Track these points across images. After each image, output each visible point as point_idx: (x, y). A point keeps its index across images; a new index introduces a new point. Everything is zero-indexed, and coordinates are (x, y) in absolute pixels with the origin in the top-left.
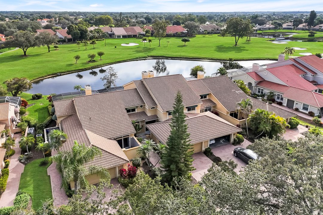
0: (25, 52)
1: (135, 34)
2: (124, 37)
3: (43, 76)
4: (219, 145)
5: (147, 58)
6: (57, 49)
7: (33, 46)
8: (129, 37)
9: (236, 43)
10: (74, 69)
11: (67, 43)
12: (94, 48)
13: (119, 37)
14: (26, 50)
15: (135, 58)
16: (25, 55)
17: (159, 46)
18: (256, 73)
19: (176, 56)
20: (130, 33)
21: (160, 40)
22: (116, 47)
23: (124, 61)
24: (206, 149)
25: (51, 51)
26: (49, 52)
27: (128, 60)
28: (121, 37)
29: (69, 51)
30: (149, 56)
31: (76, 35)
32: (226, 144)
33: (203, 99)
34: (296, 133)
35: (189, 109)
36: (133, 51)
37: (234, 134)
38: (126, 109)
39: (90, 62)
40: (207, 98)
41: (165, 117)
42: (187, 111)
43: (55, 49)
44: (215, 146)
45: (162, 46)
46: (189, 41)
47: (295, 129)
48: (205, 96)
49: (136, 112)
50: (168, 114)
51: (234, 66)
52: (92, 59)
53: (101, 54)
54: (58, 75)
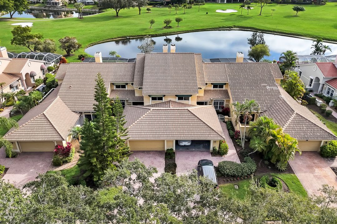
0: (117, 13)
3: (113, 37)
4: (193, 149)
5: (232, 29)
6: (149, 11)
7: (124, 7)
11: (165, 6)
12: (184, 13)
14: (119, 11)
15: (217, 27)
16: (117, 16)
17: (260, 15)
18: (334, 65)
19: (269, 29)
21: (262, 8)
22: (207, 13)
23: (202, 29)
24: (168, 150)
25: (142, 13)
26: (140, 14)
27: (208, 29)
28: (225, 2)
30: (235, 27)
32: (205, 150)
33: (218, 89)
34: (325, 164)
35: (180, 98)
36: (222, 19)
37: (215, 142)
38: (113, 84)
39: (165, 27)
40: (224, 89)
41: (148, 102)
42: (176, 99)
43: (148, 11)
44: (188, 149)
45: (263, 15)
46: (304, 10)
47: (329, 159)
48: (221, 86)
49: (126, 89)
50: (151, 98)
51: (321, 51)
52: (168, 25)
53: (178, 20)
54: (127, 39)
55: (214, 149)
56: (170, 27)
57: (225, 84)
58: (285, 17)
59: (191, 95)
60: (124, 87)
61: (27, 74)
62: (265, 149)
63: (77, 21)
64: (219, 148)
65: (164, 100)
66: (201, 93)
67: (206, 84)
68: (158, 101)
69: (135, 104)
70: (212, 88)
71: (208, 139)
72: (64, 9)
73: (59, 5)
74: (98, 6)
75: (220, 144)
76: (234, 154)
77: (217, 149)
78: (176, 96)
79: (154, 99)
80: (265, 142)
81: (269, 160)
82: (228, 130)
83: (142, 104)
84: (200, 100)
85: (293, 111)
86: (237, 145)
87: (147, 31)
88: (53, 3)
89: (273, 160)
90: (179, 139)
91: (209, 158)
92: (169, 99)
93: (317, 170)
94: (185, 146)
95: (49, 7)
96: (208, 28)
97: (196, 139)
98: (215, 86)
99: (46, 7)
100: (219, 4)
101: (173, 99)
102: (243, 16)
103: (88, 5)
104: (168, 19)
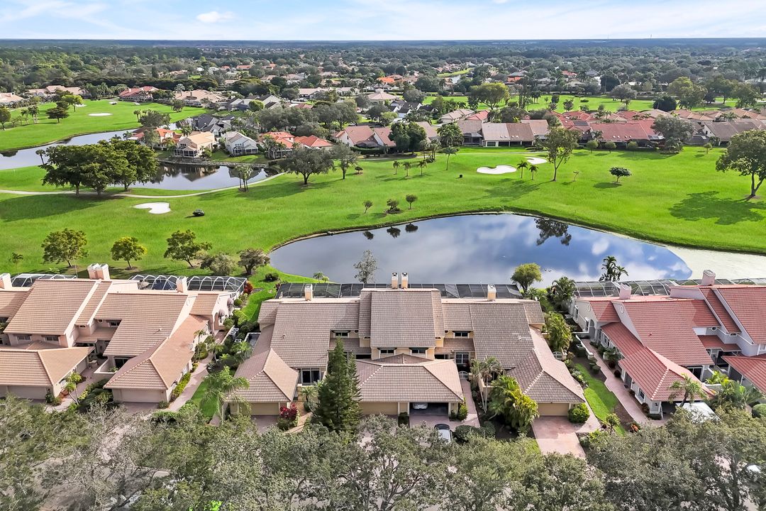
0: (306, 179)
1: (527, 139)
2: (503, 144)
3: (307, 233)
4: (431, 414)
6: (360, 171)
7: (317, 171)
8: (514, 144)
9: (754, 190)
10: (357, 225)
12: (421, 176)
13: (492, 144)
14: (308, 176)
15: (476, 209)
16: (304, 185)
17: (554, 180)
20: (517, 138)
21: (556, 168)
22: (461, 177)
24: (401, 413)
25: (347, 175)
26: (344, 178)
27: (460, 213)
28: (498, 145)
29: (377, 178)
30: (507, 208)
31: (402, 144)
32: (442, 414)
33: (461, 337)
34: (571, 430)
35: (415, 351)
36: (487, 191)
37: (453, 404)
38: (333, 331)
39: (389, 212)
40: (468, 337)
41: (376, 355)
42: (410, 353)
43: (357, 171)
44: (423, 413)
45: (558, 180)
46: (628, 175)
47: (578, 424)
48: (465, 334)
49: (348, 337)
50: (380, 351)
51: (614, 274)
52: (394, 208)
53: (411, 199)
54: (329, 234)
55: (452, 413)
56: (398, 211)
57: (470, 332)
58: (597, 186)
59: (427, 348)
60: (346, 334)
62: (503, 412)
63: (241, 196)
64: (458, 411)
65: (395, 353)
66: (441, 344)
67: (446, 332)
68: (388, 355)
69: (359, 357)
70: (454, 336)
71: (446, 401)
72: (206, 163)
73: (197, 156)
74: (267, 158)
75: (459, 407)
76: (475, 419)
77: (456, 412)
78: (410, 348)
79: (383, 352)
80: (503, 404)
81: (510, 424)
82: (472, 390)
83: (368, 357)
84: (439, 353)
85: (541, 369)
86: (479, 409)
87: (360, 220)
88: (186, 152)
89: (513, 425)
90: (414, 400)
91: (448, 422)
92: (401, 352)
93: (560, 435)
94: (420, 409)
95: (179, 159)
96: (461, 211)
97: (433, 401)
98: (458, 334)
99: (172, 159)
100: (486, 148)
101: (406, 353)
102: (523, 182)
103: (248, 155)
104: (394, 199)
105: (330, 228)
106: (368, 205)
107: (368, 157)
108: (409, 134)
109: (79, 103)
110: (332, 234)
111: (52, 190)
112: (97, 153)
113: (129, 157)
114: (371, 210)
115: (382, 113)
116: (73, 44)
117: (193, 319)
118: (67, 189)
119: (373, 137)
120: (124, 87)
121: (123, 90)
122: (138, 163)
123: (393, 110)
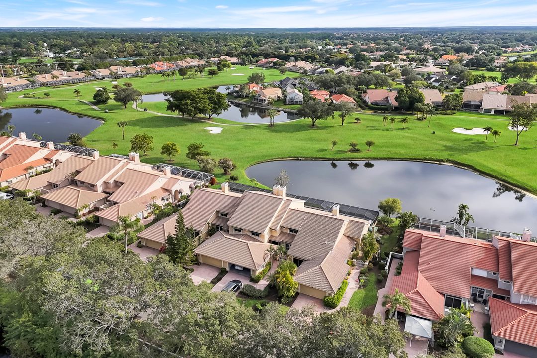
0: (313, 123)
2: (499, 112)
6: (359, 121)
13: (488, 111)
14: (315, 120)
16: (312, 126)
17: (516, 144)
22: (433, 133)
24: (223, 268)
25: (345, 123)
26: (342, 125)
28: (493, 112)
30: (449, 161)
31: (403, 104)
35: (254, 234)
36: (445, 146)
37: (253, 271)
38: (218, 212)
39: (350, 150)
41: (231, 231)
42: (251, 234)
43: (356, 121)
44: (238, 272)
45: (520, 145)
49: (227, 217)
50: (234, 229)
52: (354, 149)
53: (369, 144)
54: (298, 160)
56: (358, 150)
59: (262, 234)
61: (176, 191)
63: (266, 129)
65: (242, 232)
67: (284, 227)
70: (288, 232)
73: (266, 103)
76: (265, 284)
78: (251, 231)
79: (236, 230)
88: (260, 100)
90: (235, 263)
92: (246, 233)
95: (255, 104)
98: (291, 230)
99: (252, 103)
100: (482, 114)
101: (248, 234)
102: (484, 143)
103: (296, 104)
104: (354, 142)
105: (301, 156)
106: (334, 143)
107: (375, 112)
108: (409, 97)
109: (229, 67)
110: (300, 160)
111: (169, 114)
112: (191, 95)
113: (209, 99)
114: (336, 148)
115: (413, 82)
116: (262, 31)
117: (161, 190)
118: (176, 114)
119: (387, 98)
120: (262, 58)
121: (260, 60)
122: (215, 103)
123: (430, 80)
